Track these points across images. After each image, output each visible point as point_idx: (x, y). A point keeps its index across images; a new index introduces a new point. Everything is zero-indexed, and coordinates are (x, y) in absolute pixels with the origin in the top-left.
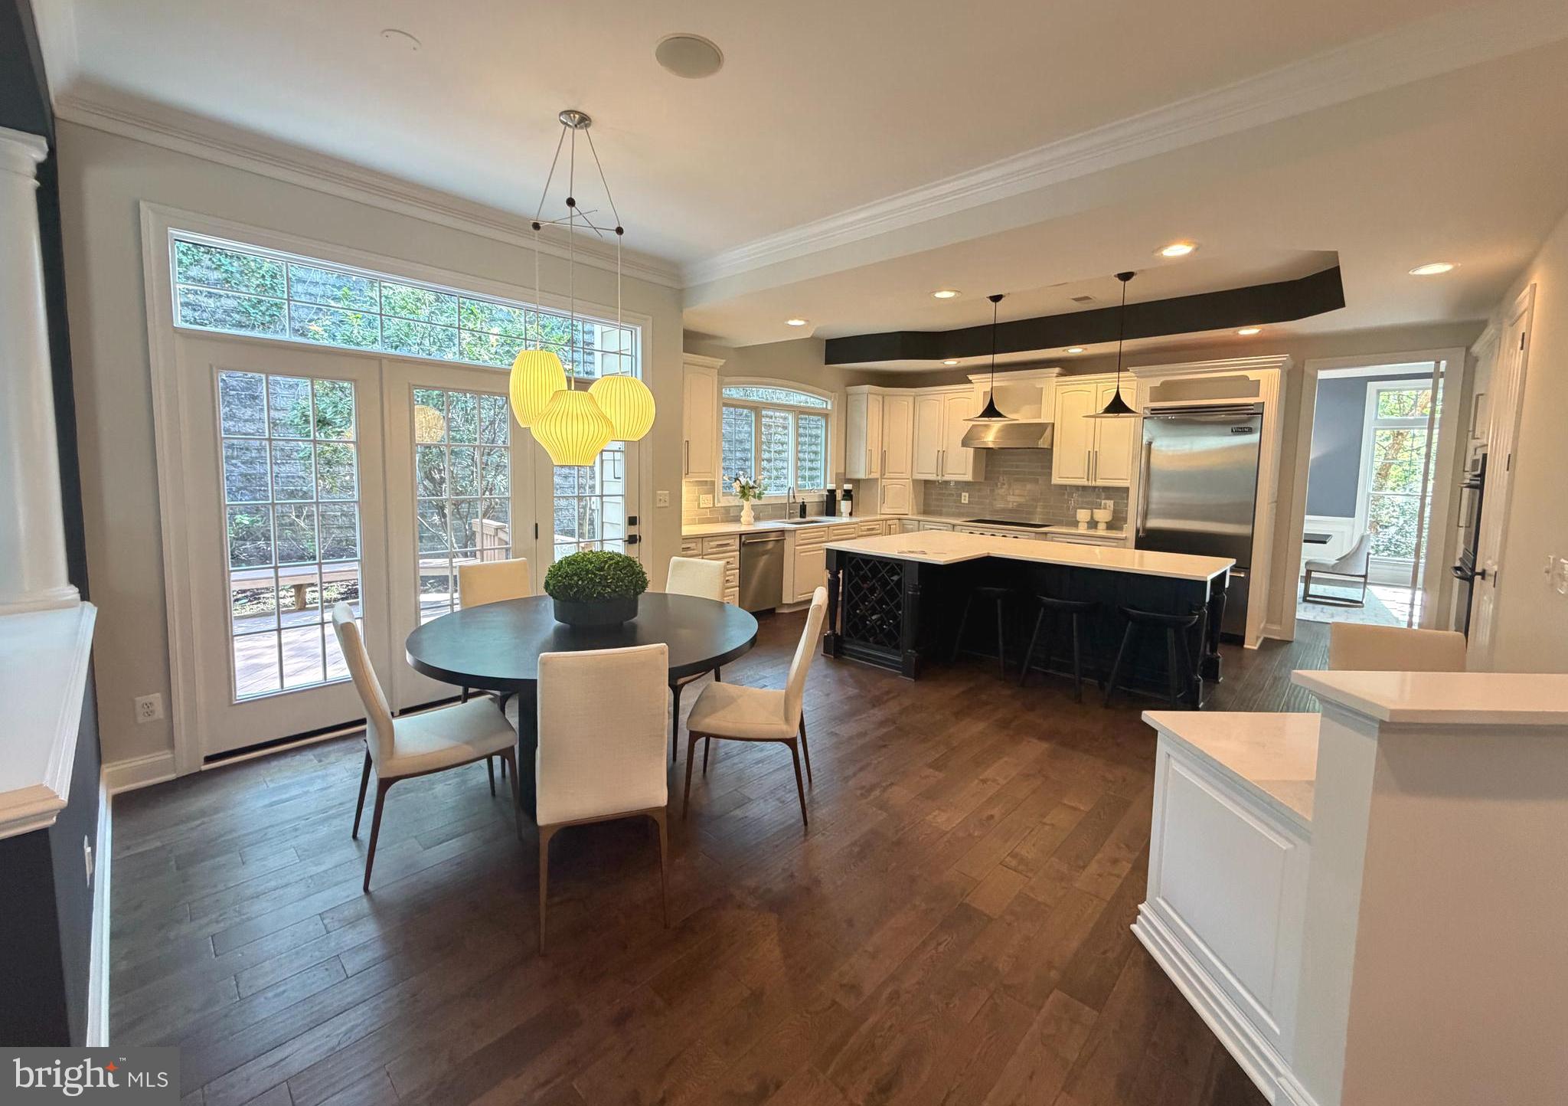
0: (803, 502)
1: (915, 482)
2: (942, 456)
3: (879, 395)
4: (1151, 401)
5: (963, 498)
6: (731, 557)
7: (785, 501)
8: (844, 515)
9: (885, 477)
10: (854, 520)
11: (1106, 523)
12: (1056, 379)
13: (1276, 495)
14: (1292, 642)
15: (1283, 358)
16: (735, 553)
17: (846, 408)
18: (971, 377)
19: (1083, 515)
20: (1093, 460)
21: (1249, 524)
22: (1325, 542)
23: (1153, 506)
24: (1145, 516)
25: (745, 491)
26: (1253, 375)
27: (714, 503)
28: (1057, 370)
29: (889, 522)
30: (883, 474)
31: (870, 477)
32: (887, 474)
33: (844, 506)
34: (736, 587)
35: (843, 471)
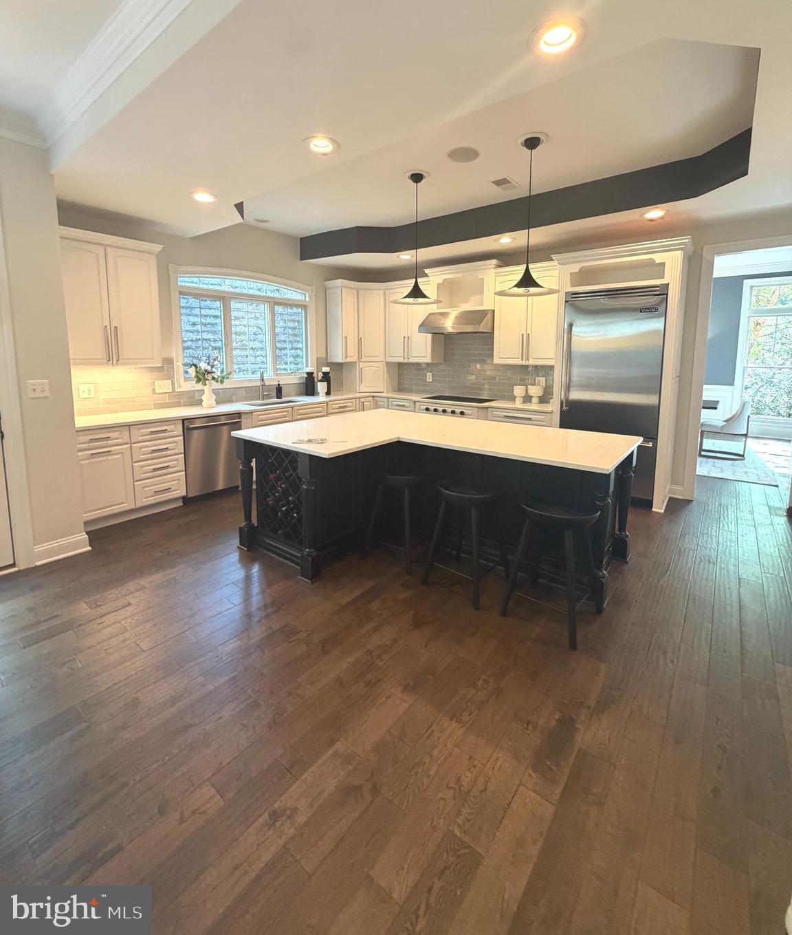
0: (279, 385)
1: (388, 364)
2: (407, 341)
3: (354, 289)
4: (572, 286)
5: (428, 378)
6: (173, 443)
7: (258, 384)
8: (320, 394)
9: (362, 360)
10: (332, 398)
11: (539, 397)
12: (494, 271)
13: (679, 370)
14: (692, 501)
15: (686, 240)
16: (178, 438)
17: (324, 301)
18: (427, 271)
19: (519, 391)
20: (526, 341)
21: (656, 394)
22: (716, 408)
23: (574, 379)
24: (568, 388)
25: (202, 377)
26: (658, 258)
27: (173, 389)
28: (494, 262)
29: (362, 400)
30: (360, 357)
31: (348, 360)
32: (363, 358)
33: (321, 387)
34: (182, 471)
35: (324, 356)
